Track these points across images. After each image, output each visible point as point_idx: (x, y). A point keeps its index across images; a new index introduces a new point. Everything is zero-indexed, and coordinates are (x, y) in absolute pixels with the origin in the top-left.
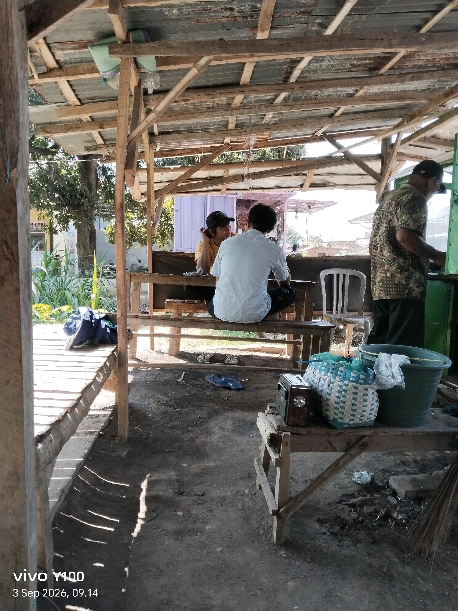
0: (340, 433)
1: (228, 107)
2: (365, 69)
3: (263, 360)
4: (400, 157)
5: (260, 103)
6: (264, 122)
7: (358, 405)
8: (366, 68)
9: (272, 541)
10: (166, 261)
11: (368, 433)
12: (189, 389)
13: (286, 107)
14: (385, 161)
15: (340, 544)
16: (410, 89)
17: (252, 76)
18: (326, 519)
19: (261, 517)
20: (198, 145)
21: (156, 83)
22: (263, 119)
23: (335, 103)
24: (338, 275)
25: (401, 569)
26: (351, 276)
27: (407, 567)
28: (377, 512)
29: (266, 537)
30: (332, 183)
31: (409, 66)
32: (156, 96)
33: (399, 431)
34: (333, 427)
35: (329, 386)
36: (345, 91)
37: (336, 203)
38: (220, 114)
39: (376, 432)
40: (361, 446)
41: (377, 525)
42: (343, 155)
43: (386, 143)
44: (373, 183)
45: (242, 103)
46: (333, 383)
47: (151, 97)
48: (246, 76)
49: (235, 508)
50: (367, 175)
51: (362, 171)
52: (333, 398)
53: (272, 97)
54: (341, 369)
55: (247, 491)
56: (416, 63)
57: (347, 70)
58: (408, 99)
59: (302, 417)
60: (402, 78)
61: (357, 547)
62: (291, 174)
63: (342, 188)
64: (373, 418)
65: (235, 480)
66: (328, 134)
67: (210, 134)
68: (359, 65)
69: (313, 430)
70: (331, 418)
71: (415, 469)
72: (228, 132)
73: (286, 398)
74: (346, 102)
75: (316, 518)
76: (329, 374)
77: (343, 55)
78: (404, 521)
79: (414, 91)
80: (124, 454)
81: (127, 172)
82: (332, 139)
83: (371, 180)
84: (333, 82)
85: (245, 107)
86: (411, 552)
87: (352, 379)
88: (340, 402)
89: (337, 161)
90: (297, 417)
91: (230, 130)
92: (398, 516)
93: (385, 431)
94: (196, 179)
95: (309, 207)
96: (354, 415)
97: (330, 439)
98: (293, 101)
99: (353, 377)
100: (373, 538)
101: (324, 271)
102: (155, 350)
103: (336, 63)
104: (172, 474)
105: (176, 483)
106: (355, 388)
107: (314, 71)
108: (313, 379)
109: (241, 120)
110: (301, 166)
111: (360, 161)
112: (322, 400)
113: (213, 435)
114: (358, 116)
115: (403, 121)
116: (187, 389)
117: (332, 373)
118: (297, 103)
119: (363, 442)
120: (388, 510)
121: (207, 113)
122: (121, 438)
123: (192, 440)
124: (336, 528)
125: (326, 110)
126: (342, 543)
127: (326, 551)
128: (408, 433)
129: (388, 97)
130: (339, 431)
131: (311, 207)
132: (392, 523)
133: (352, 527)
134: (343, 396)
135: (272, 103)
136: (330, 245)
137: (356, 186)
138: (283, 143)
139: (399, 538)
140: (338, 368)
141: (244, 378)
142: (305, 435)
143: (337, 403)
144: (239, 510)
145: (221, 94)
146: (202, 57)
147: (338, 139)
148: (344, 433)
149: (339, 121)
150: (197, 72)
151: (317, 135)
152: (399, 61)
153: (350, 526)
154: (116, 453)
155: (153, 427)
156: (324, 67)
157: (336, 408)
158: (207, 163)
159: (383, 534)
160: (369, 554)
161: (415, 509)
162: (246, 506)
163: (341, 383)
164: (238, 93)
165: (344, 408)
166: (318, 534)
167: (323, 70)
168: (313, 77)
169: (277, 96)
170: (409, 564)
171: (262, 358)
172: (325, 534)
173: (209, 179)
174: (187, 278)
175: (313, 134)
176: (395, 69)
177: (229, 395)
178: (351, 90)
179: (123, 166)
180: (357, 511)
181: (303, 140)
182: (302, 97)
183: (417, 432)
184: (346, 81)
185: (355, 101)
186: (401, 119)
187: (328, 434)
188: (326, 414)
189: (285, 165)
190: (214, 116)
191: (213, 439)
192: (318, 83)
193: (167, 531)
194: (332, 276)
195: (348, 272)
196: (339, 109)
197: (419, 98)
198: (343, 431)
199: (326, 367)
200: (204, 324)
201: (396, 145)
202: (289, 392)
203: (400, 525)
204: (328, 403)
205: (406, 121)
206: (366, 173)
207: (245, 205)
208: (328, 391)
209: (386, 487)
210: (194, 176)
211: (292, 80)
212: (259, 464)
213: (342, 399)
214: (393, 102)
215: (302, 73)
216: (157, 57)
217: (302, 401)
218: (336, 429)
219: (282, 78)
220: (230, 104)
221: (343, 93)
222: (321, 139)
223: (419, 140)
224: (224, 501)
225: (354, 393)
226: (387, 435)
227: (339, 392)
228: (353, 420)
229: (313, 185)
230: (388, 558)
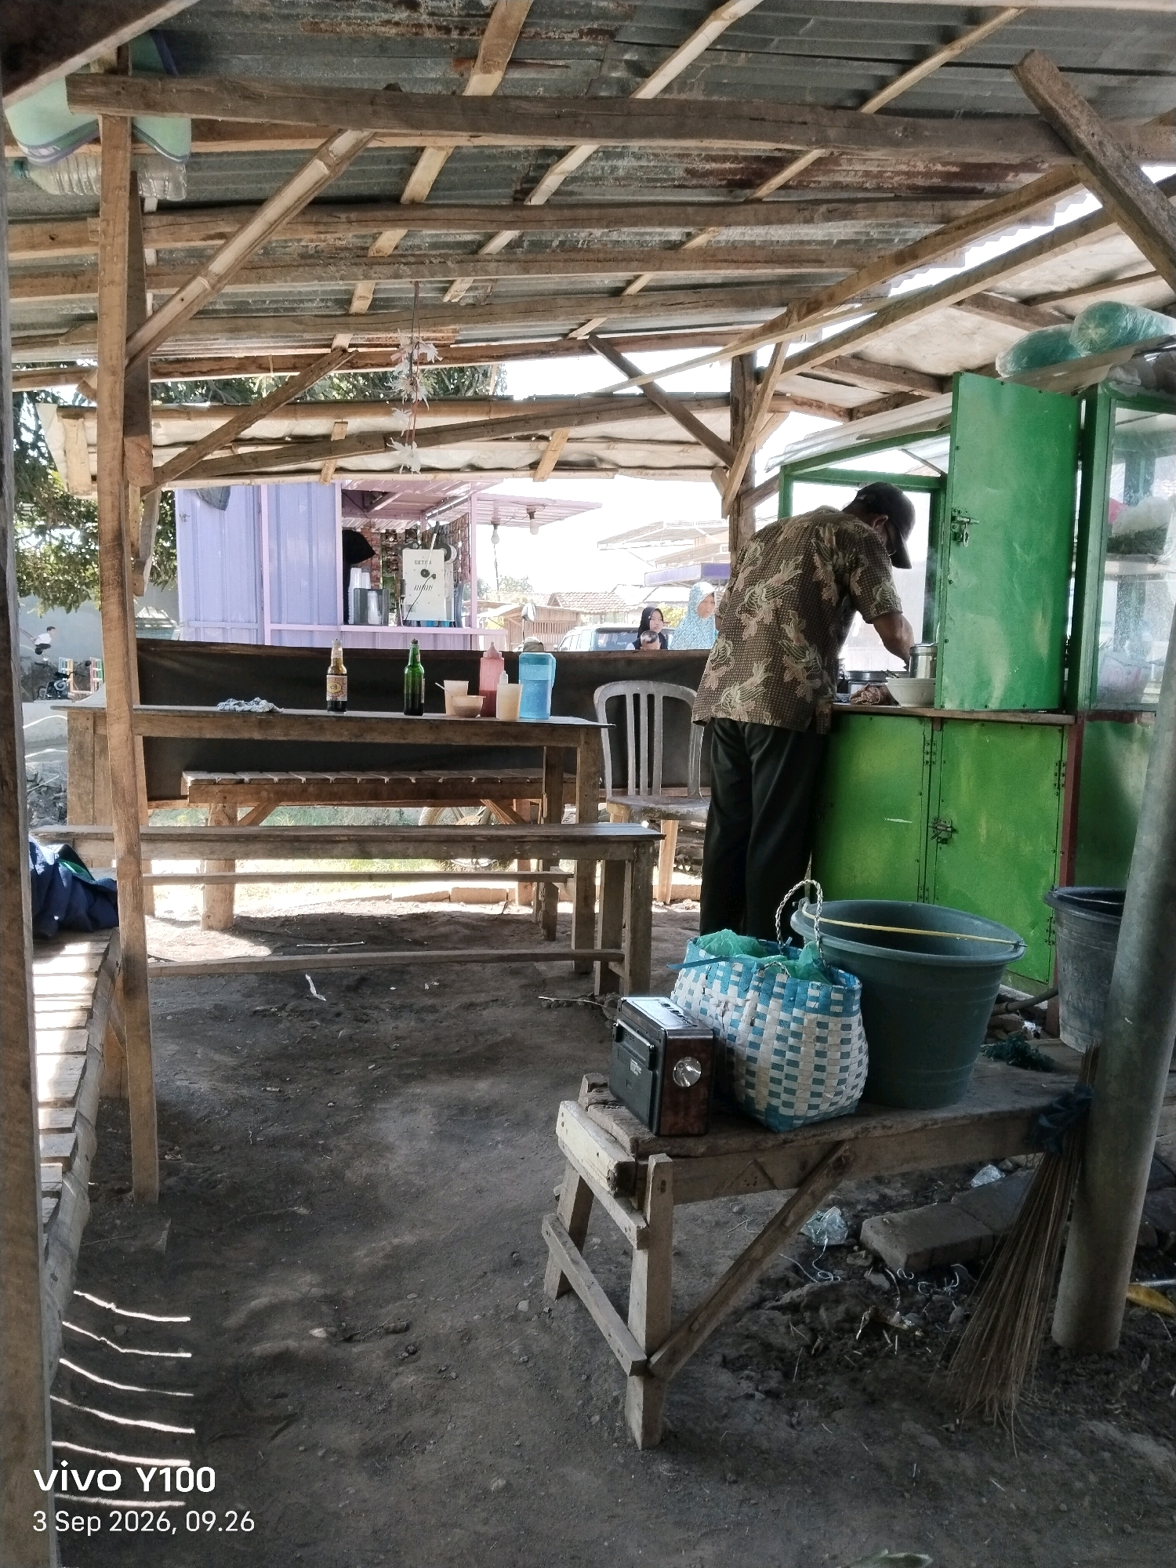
0: (785, 1142)
1: (361, 258)
2: (719, 183)
3: (466, 925)
4: (778, 403)
5: (443, 252)
6: (446, 299)
7: (829, 1068)
8: (721, 180)
9: (629, 1440)
10: (176, 666)
11: (847, 1133)
12: (288, 1024)
13: (513, 266)
14: (740, 411)
15: (794, 1421)
16: (814, 238)
17: (436, 182)
18: (741, 1356)
19: (584, 1377)
20: (259, 348)
21: (177, 187)
22: (445, 290)
23: (635, 264)
24: (636, 697)
25: (948, 1464)
26: (667, 700)
27: (962, 1455)
28: (852, 1318)
29: (612, 1430)
30: (608, 462)
31: (822, 185)
32: (167, 219)
33: (915, 1120)
34: (767, 1129)
35: (752, 1024)
36: (660, 234)
37: (599, 506)
38: (337, 275)
39: (866, 1130)
40: (835, 1168)
41: (865, 1355)
42: (638, 391)
43: (743, 367)
44: (708, 463)
45: (396, 248)
46: (762, 1017)
47: (154, 222)
48: (421, 181)
49: (507, 1359)
50: (696, 444)
51: (685, 434)
52: (766, 1055)
53: (478, 237)
54: (781, 978)
55: (523, 1306)
56: (839, 178)
57: (676, 183)
58: (808, 261)
59: (693, 1112)
60: (806, 213)
61: (834, 1421)
62: (512, 435)
63: (631, 476)
64: (858, 1094)
65: (481, 1277)
66: (600, 336)
67: (301, 323)
68: (707, 174)
69: (721, 1142)
70: (761, 1106)
71: (906, 1191)
72: (351, 320)
73: (652, 1065)
74: (662, 262)
75: (718, 1358)
76: (751, 994)
77: (674, 148)
78: (917, 1333)
79: (823, 243)
80: (161, 1241)
81: (129, 443)
82: (612, 350)
83: (705, 455)
84: (641, 211)
85: (403, 260)
86: (959, 1413)
87: (812, 1004)
88: (784, 1063)
89: (627, 407)
90: (682, 1114)
91: (357, 315)
92: (902, 1322)
93: (885, 1123)
94: (253, 441)
95: (531, 515)
96: (819, 1095)
97: (760, 1160)
98: (529, 251)
99: (816, 999)
100: (864, 1389)
101: (603, 687)
102: (157, 913)
103: (652, 164)
104: (305, 1283)
105: (324, 1308)
106: (822, 1025)
107: (596, 179)
108: (704, 1004)
109: (385, 290)
110: (536, 418)
111: (681, 408)
112: (734, 1059)
113: (389, 1155)
114: (681, 296)
115: (788, 314)
116: (281, 1026)
117: (757, 989)
118: (540, 257)
119: (839, 1159)
120: (876, 1311)
121: (301, 269)
122: (141, 1196)
123: (336, 1175)
124: (771, 1378)
125: (607, 279)
126: (796, 1414)
127: (765, 1445)
128: (935, 1123)
129: (760, 255)
130: (782, 1137)
131: (536, 515)
132: (893, 1341)
133: (806, 1369)
134: (792, 1048)
135: (475, 252)
136: (556, 601)
137: (668, 472)
138: (489, 353)
139: (923, 1381)
140: (773, 976)
141: (428, 980)
142: (703, 1155)
143: (775, 1066)
144: (520, 1364)
145: (350, 222)
146: (341, 132)
147: (626, 351)
148: (792, 1141)
149: (636, 308)
150: (326, 171)
151: (575, 339)
152: (806, 172)
153: (803, 1366)
154: (138, 1243)
155: (217, 1148)
156: (621, 173)
157: (773, 1080)
158: (286, 401)
159: (883, 1376)
160: (867, 1436)
161: (935, 1297)
162: (535, 1349)
163: (783, 1016)
164: (394, 223)
165: (794, 1078)
166: (734, 1400)
167: (616, 179)
168: (591, 194)
169: (490, 237)
170: (962, 1446)
171: (461, 920)
172: (750, 1397)
173: (288, 443)
174: (260, 722)
175: (565, 335)
176: (791, 187)
177: (399, 1033)
178: (675, 234)
179: (118, 425)
180: (803, 1322)
181: (539, 348)
182: (551, 241)
183: (955, 1119)
184: (672, 210)
185: (684, 260)
186: (783, 310)
187: (756, 1148)
188: (748, 1096)
189: (496, 413)
190: (320, 279)
191: (392, 1166)
192: (603, 211)
193: (341, 1453)
194: (621, 699)
195: (661, 690)
196: (637, 277)
197: (833, 260)
198: (791, 1136)
199: (739, 974)
200: (328, 846)
201: (770, 375)
202: (661, 1050)
203: (912, 1344)
204: (754, 1067)
205: (795, 316)
206: (692, 438)
207: (360, 504)
208: (751, 1037)
209: (856, 1248)
210: (247, 433)
211: (538, 199)
212: (560, 1235)
213: (789, 1055)
214: (773, 268)
215: (565, 182)
216: (193, 120)
217: (690, 1071)
218: (774, 1133)
219: (510, 191)
220: (368, 248)
221: (657, 238)
222: (585, 348)
223: (824, 365)
224: (469, 1340)
225: (819, 1039)
226: (890, 1132)
227: (780, 1038)
228: (816, 1107)
229: (563, 466)
230: (913, 1438)
